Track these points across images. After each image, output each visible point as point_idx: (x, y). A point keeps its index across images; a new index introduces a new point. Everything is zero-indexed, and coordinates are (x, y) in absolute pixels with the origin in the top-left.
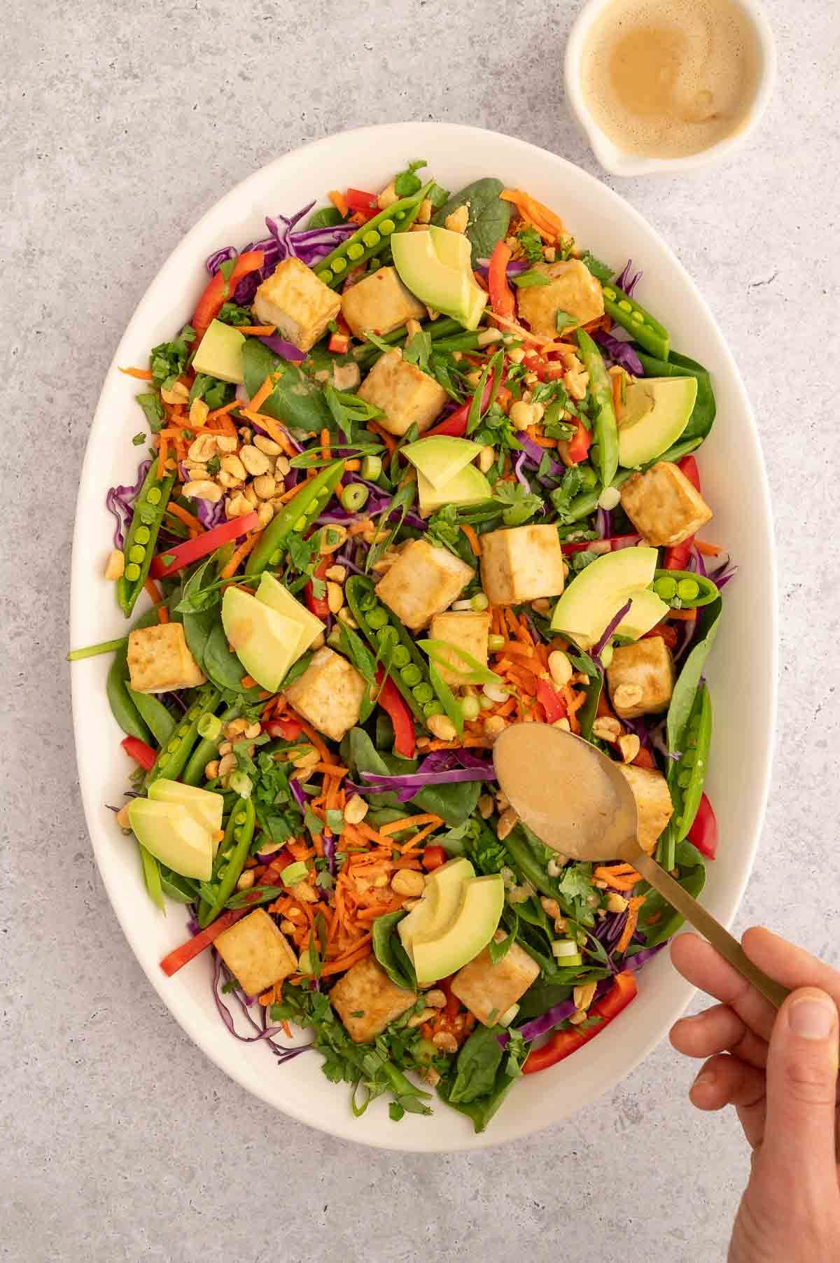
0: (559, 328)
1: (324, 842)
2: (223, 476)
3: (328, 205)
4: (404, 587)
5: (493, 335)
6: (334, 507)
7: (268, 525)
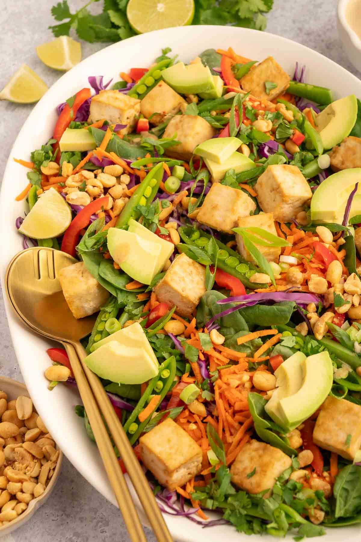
0: (267, 91)
1: (200, 367)
2: (90, 188)
3: (120, 80)
4: (215, 208)
5: (231, 94)
6: (161, 193)
7: (123, 209)
